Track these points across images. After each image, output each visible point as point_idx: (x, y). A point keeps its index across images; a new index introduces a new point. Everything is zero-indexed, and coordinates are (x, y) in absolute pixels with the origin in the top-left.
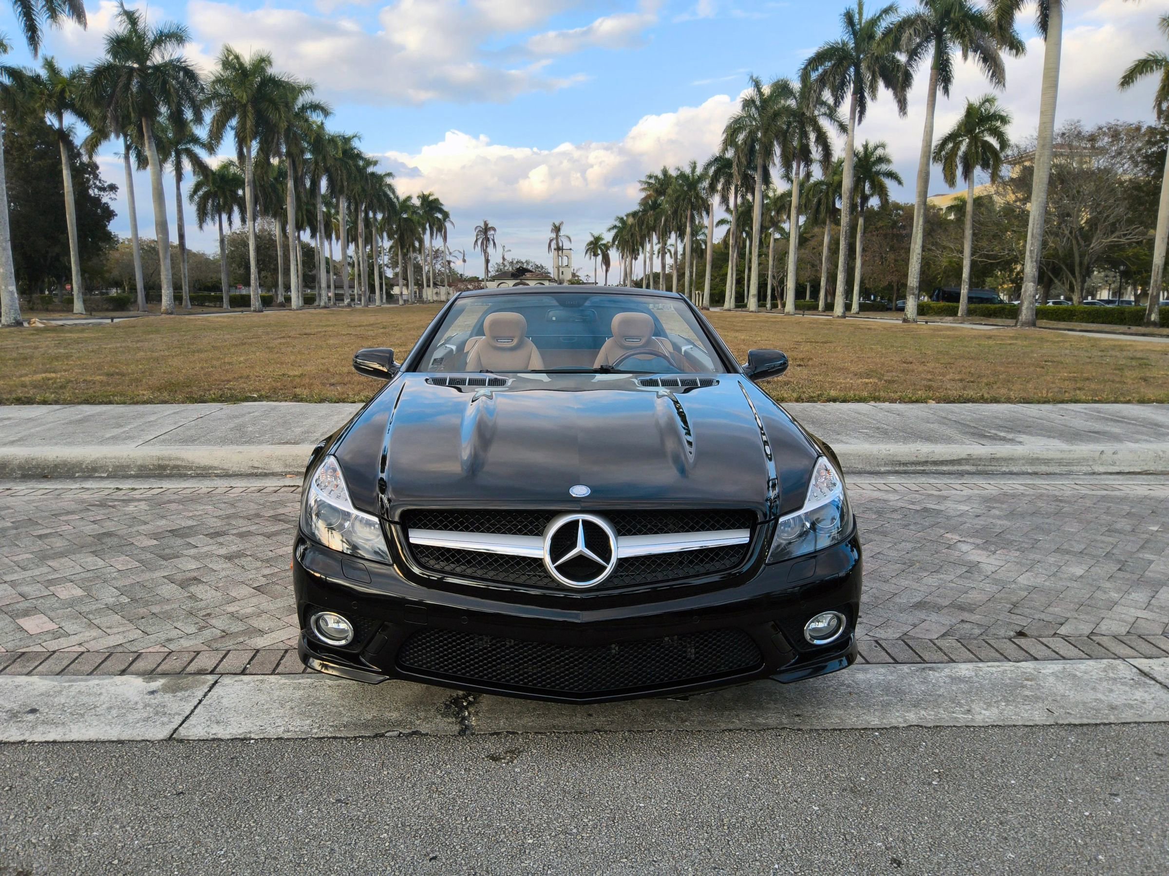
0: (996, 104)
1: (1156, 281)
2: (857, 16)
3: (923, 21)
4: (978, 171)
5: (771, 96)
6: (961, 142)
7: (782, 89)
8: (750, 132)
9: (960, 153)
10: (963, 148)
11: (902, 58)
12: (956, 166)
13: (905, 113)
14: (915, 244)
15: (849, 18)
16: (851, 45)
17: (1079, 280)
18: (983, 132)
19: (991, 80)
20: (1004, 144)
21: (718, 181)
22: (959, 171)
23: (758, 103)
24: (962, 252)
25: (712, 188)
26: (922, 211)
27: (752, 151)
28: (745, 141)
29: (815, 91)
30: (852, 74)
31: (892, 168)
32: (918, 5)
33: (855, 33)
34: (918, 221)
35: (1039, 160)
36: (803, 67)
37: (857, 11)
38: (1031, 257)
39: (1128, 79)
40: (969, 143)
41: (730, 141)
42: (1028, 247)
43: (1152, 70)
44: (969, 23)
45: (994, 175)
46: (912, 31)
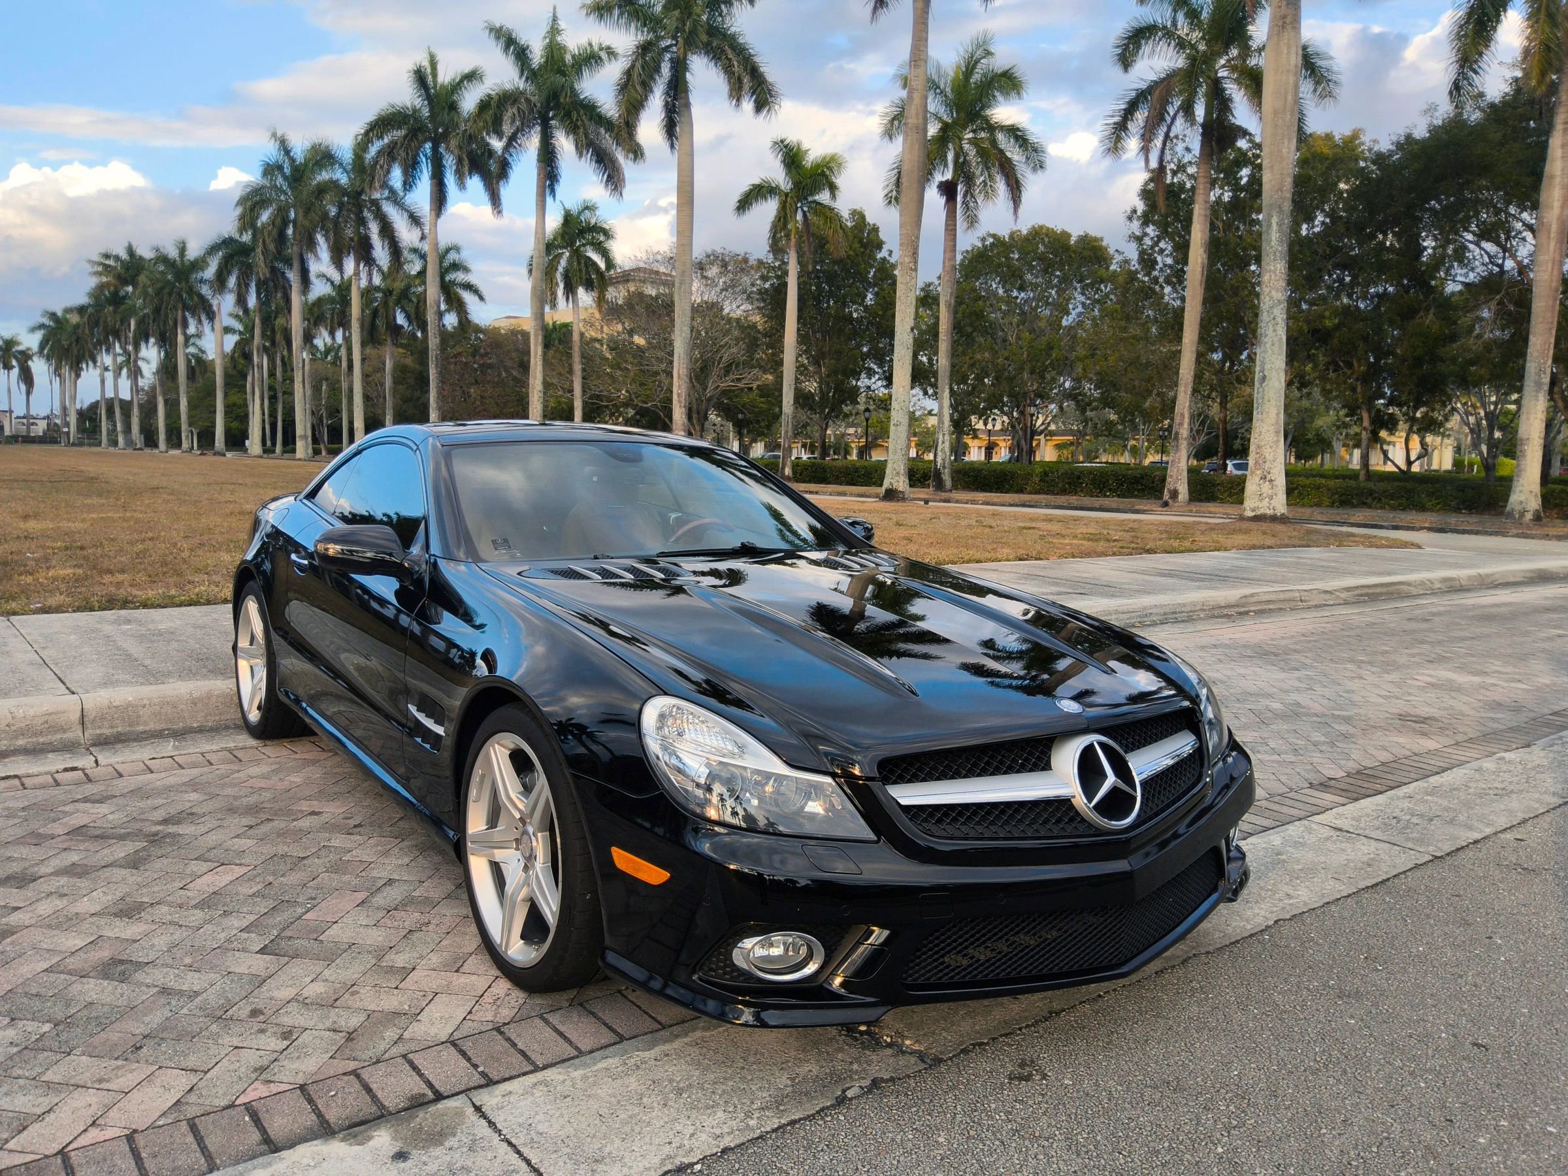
0: (597, 213)
1: (787, 432)
2: (430, 77)
3: (528, 100)
4: (581, 291)
5: (306, 164)
6: (560, 255)
7: (323, 156)
8: (279, 209)
9: (561, 269)
10: (563, 263)
11: (497, 144)
12: (557, 284)
13: (500, 212)
14: (535, 378)
15: (421, 78)
16: (426, 112)
17: (698, 428)
18: (584, 245)
19: (607, 185)
20: (610, 264)
21: (229, 273)
22: (560, 291)
24: (571, 391)
25: (220, 282)
26: (540, 338)
27: (281, 237)
28: (270, 224)
29: (381, 167)
30: (429, 152)
31: (472, 278)
32: (517, 79)
33: (429, 99)
36: (362, 131)
37: (429, 70)
39: (744, 203)
40: (571, 257)
41: (248, 220)
42: (675, 390)
43: (766, 199)
44: (582, 112)
45: (601, 301)
46: (515, 110)
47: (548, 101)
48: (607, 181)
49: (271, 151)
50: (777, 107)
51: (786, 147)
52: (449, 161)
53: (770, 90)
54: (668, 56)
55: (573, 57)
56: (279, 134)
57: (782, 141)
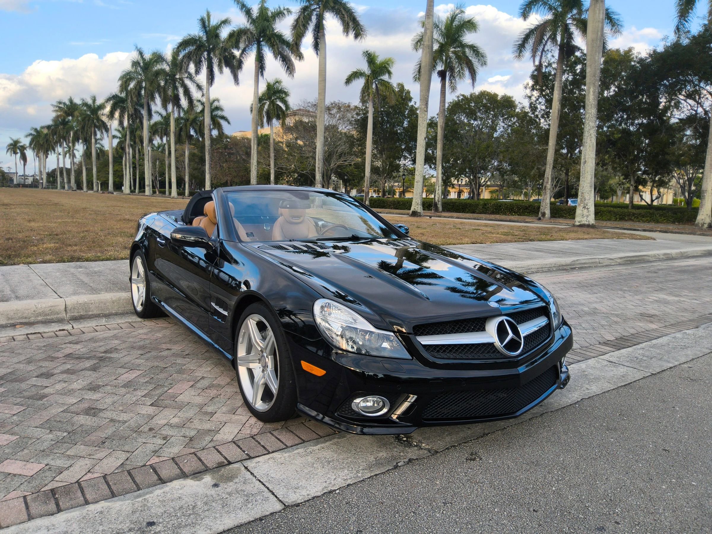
0: (282, 84)
2: (207, 22)
3: (251, 33)
4: (274, 121)
5: (150, 61)
6: (265, 104)
7: (158, 58)
8: (138, 82)
9: (265, 110)
10: (266, 107)
11: (237, 53)
12: (263, 117)
13: (238, 84)
14: (253, 160)
15: (204, 23)
16: (205, 38)
18: (276, 99)
19: (287, 72)
20: (287, 107)
21: (116, 110)
22: (265, 120)
23: (142, 64)
24: (269, 165)
25: (111, 115)
26: (256, 141)
27: (139, 95)
28: (135, 87)
29: (185, 63)
30: (206, 56)
31: (224, 114)
32: (246, 23)
33: (206, 32)
34: (254, 147)
36: (176, 47)
37: (207, 19)
38: (319, 171)
39: (349, 81)
40: (270, 104)
41: (124, 86)
43: (359, 78)
44: (276, 38)
45: (283, 124)
46: (246, 37)
47: (260, 33)
48: (287, 70)
49: (135, 56)
50: (365, 36)
51: (369, 54)
52: (215, 61)
53: (361, 29)
54: (315, 13)
55: (272, 13)
56: (139, 47)
57: (367, 52)
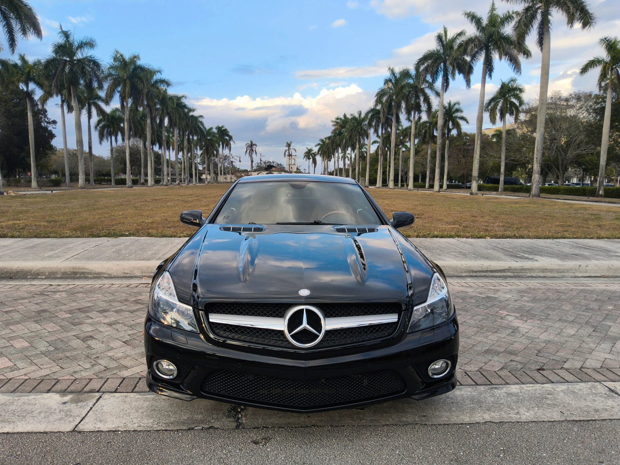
0: (517, 82)
1: (602, 174)
2: (444, 37)
3: (479, 40)
4: (508, 116)
5: (400, 78)
6: (499, 101)
7: (406, 74)
8: (389, 96)
9: (499, 107)
10: (500, 105)
11: (468, 59)
12: (496, 114)
13: (470, 87)
14: (476, 154)
15: (439, 38)
16: (442, 51)
17: (561, 173)
18: (510, 96)
19: (514, 70)
20: (521, 103)
21: (373, 121)
22: (498, 117)
23: (393, 81)
24: (500, 158)
25: (370, 125)
26: (479, 137)
27: (390, 105)
28: (387, 101)
30: (442, 67)
31: (463, 115)
32: (476, 32)
33: (443, 46)
34: (477, 142)
35: (540, 111)
36: (417, 62)
37: (444, 35)
38: (537, 161)
39: (584, 70)
40: (503, 102)
41: (379, 101)
42: (535, 156)
43: (596, 66)
44: (502, 41)
45: (516, 119)
46: (473, 45)
47: (488, 39)
48: (514, 68)
49: (388, 75)
50: (594, 24)
51: (607, 41)
52: (450, 68)
53: (590, 17)
54: (539, 11)
55: (501, 19)
56: (391, 68)
57: (605, 39)
